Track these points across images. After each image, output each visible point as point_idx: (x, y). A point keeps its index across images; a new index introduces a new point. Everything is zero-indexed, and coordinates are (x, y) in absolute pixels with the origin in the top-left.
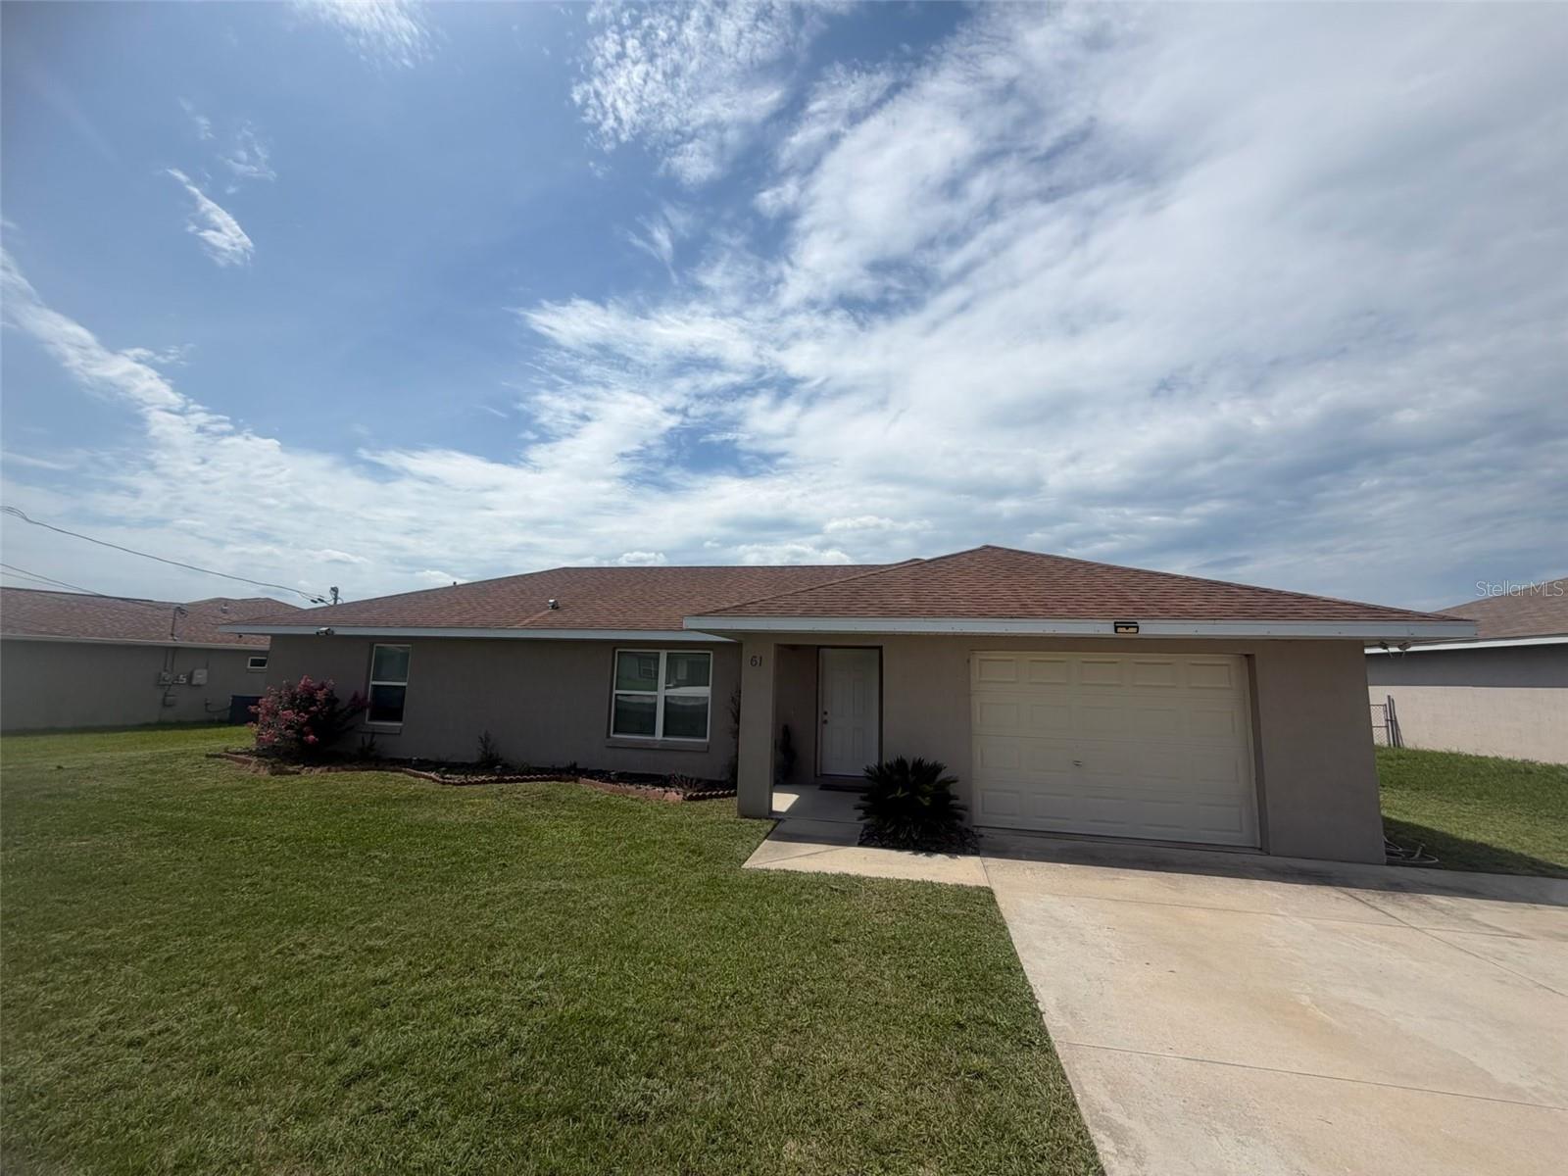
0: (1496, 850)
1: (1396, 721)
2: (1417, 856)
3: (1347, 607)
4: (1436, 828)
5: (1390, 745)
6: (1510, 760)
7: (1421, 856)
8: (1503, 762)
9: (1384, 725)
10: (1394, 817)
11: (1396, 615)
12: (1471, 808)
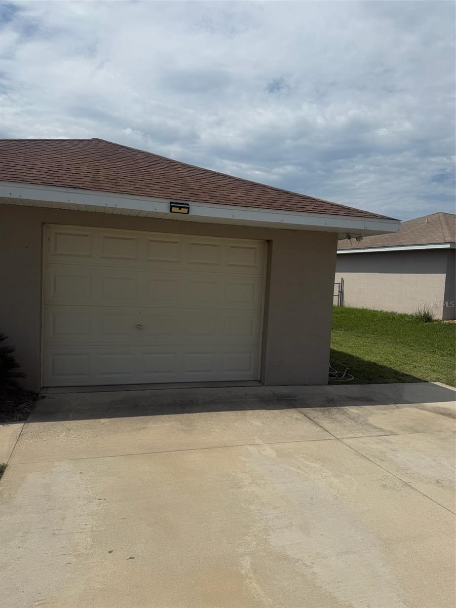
0: (381, 367)
1: (343, 292)
2: (344, 375)
3: (333, 207)
4: (354, 354)
5: (338, 305)
6: (386, 312)
7: (346, 375)
8: (384, 313)
9: (337, 294)
10: (335, 349)
11: (360, 214)
12: (369, 339)
